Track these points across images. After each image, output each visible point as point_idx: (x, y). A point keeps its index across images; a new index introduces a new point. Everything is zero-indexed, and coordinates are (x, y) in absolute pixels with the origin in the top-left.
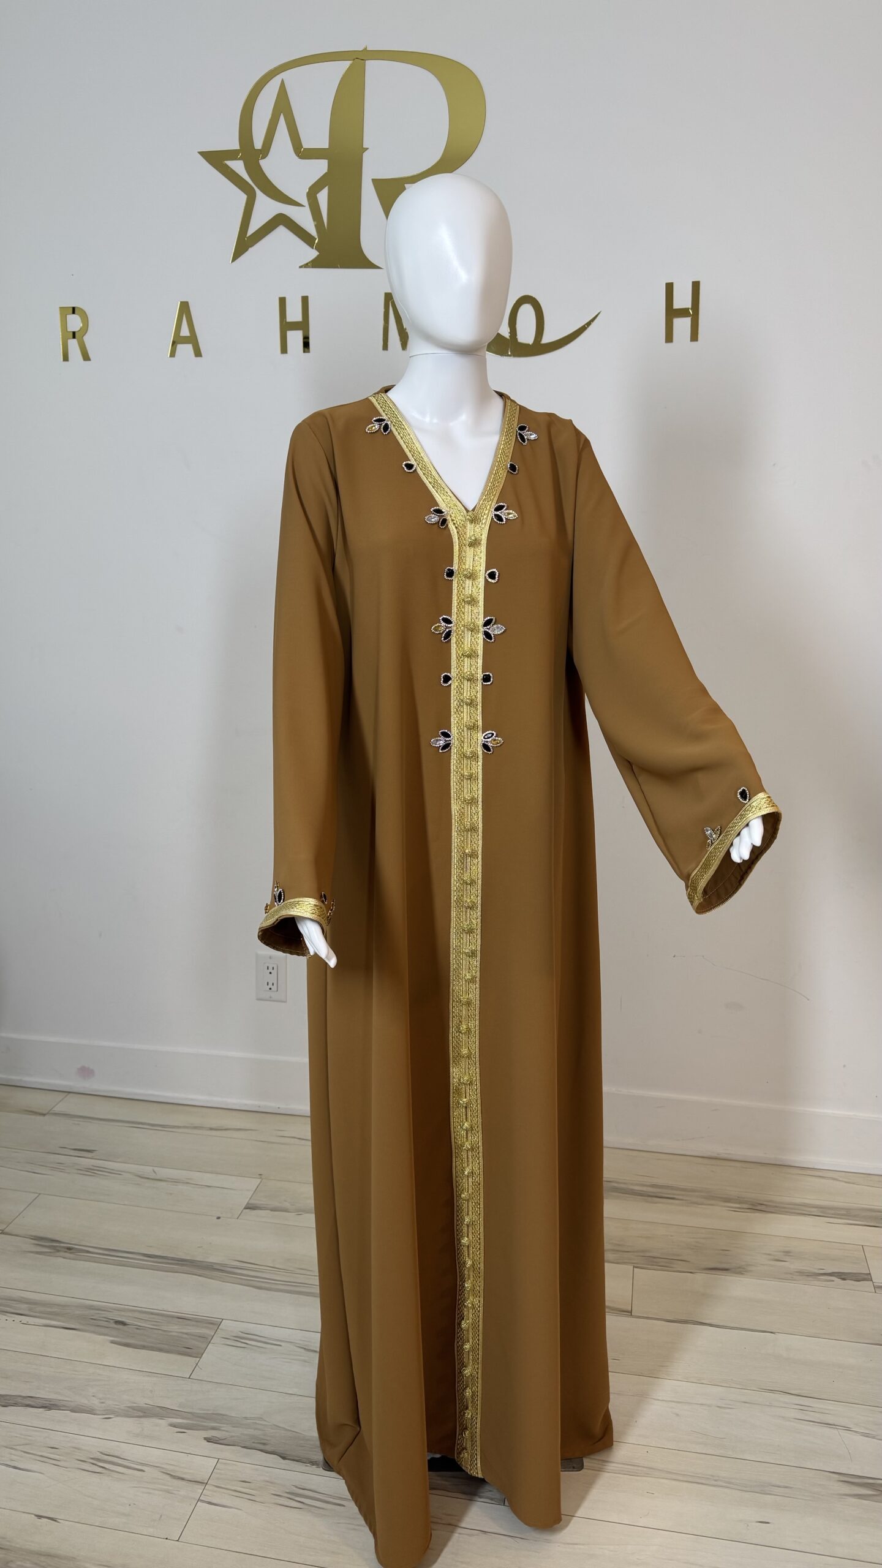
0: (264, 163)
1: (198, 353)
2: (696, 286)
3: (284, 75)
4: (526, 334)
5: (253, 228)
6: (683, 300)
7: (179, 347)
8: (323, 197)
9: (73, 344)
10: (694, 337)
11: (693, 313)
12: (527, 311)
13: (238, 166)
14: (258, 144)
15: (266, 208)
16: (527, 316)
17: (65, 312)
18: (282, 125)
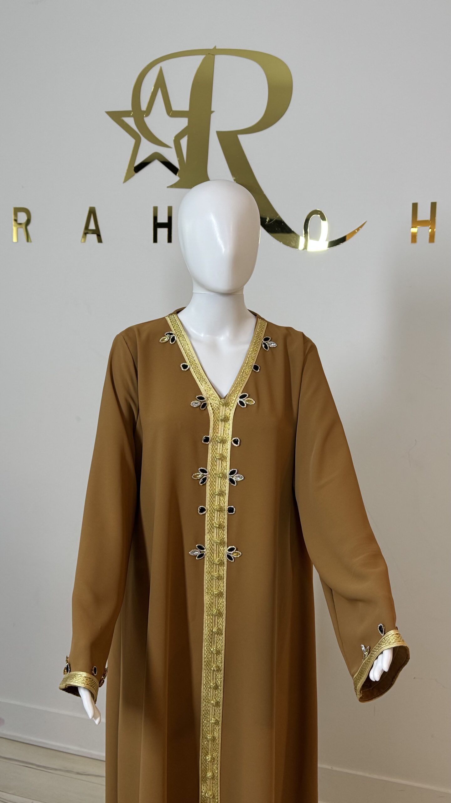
0: (147, 120)
1: (100, 240)
2: (434, 206)
3: (162, 64)
5: (138, 161)
6: (424, 214)
7: (89, 236)
8: (184, 142)
9: (21, 231)
10: (432, 240)
11: (431, 223)
13: (130, 121)
14: (144, 107)
15: (146, 149)
17: (17, 210)
18: (159, 96)
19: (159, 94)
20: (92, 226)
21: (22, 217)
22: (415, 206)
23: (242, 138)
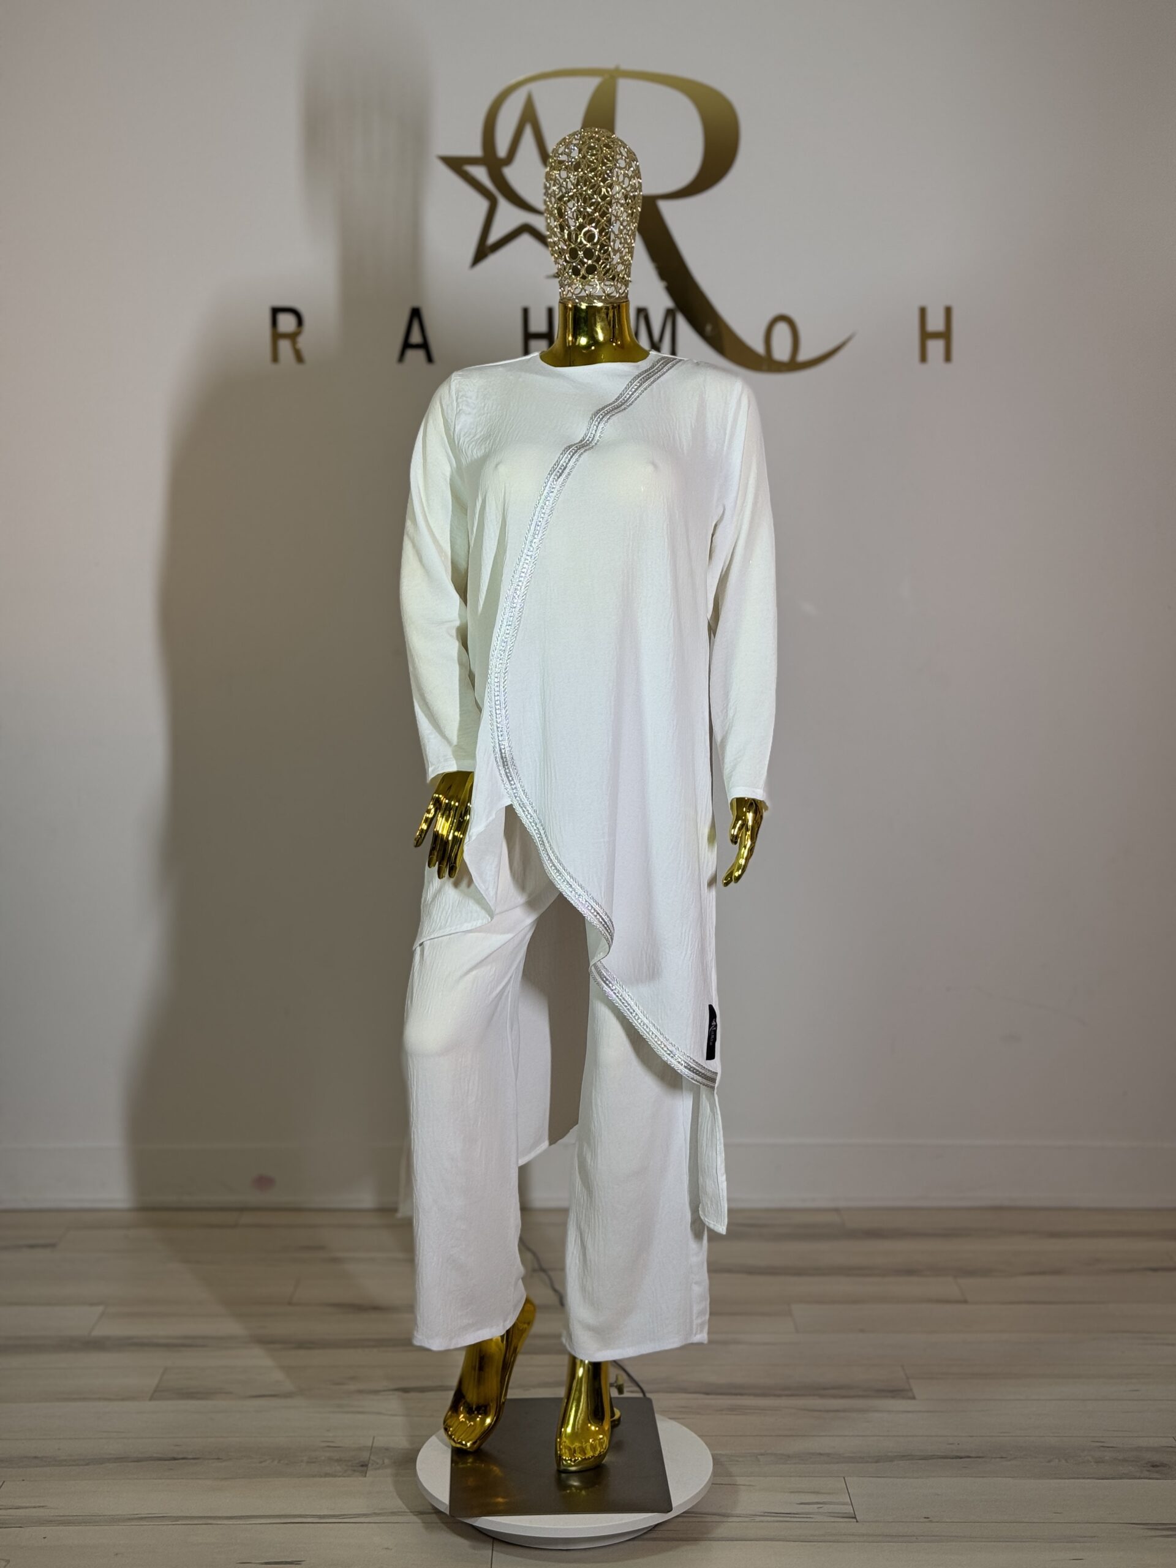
0: (509, 172)
1: (430, 359)
2: (948, 311)
3: (534, 87)
4: (781, 351)
5: (494, 237)
6: (935, 323)
7: (411, 354)
9: (285, 345)
10: (948, 357)
11: (946, 335)
12: (782, 329)
13: (480, 173)
14: (502, 151)
15: (508, 217)
16: (782, 332)
17: (276, 311)
18: (528, 137)
19: (528, 134)
20: (416, 338)
21: (287, 323)
22: (923, 312)
23: (664, 206)
